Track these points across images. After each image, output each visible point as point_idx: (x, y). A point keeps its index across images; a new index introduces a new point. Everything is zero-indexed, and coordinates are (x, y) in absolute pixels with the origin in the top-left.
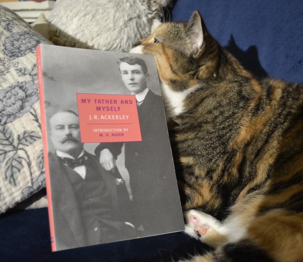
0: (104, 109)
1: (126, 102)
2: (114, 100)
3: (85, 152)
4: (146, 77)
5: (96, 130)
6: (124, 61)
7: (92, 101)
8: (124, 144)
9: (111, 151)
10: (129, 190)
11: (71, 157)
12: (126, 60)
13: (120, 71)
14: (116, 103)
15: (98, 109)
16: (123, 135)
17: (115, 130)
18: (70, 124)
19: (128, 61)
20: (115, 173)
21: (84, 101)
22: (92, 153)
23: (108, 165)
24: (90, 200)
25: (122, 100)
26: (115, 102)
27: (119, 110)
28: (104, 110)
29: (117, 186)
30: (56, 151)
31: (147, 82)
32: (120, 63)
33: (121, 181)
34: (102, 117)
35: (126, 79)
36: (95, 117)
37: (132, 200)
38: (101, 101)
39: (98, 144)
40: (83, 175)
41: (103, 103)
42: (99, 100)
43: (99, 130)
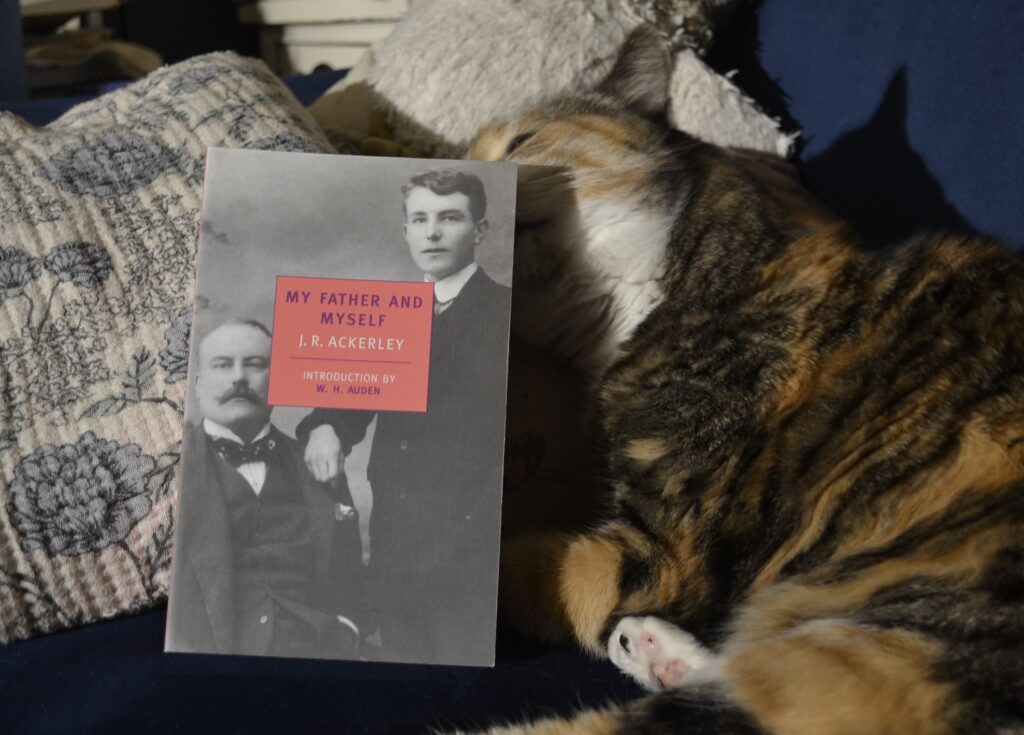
0: (340, 319)
1: (406, 302)
2: (373, 297)
3: (273, 428)
4: (476, 231)
5: (309, 375)
6: (423, 185)
7: (314, 298)
8: (376, 417)
9: (338, 431)
10: (365, 537)
11: (237, 439)
12: (427, 182)
13: (406, 215)
14: (377, 305)
15: (327, 318)
16: (377, 391)
17: (359, 377)
18: (247, 355)
19: (435, 184)
20: (339, 489)
21: (292, 297)
22: (290, 432)
23: (323, 467)
24: (264, 547)
25: (394, 298)
26: (373, 300)
27: (380, 324)
28: (340, 322)
29: (337, 523)
30: (203, 420)
31: (478, 244)
32: (410, 189)
33: (350, 511)
34: (333, 341)
35: (418, 236)
36: (315, 340)
37: (366, 564)
38: (338, 299)
39: (309, 411)
40: (256, 484)
41: (342, 303)
42: (333, 295)
43: (319, 375)
